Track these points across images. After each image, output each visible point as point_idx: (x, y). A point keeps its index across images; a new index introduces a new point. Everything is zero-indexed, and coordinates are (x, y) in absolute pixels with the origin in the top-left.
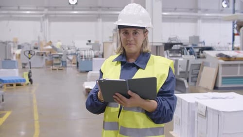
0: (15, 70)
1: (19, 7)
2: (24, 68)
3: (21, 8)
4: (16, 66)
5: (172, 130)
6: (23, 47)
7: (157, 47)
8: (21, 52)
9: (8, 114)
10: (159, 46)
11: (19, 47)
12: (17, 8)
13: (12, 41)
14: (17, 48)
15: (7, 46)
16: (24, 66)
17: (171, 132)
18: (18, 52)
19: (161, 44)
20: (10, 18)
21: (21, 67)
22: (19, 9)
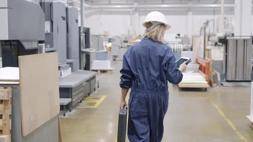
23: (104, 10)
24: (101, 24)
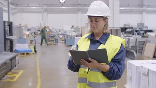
0: (25, 44)
1: (28, 5)
2: (31, 43)
3: (30, 5)
4: (26, 41)
5: (126, 84)
6: (31, 30)
7: (116, 30)
8: (30, 33)
9: (21, 72)
10: (118, 30)
11: (28, 30)
12: (27, 5)
13: (24, 26)
14: (27, 30)
15: (21, 29)
16: (31, 42)
17: (125, 85)
18: (28, 33)
19: (119, 28)
20: (23, 11)
21: (30, 43)
22: (28, 6)
23: (25, 10)
24: (23, 19)
